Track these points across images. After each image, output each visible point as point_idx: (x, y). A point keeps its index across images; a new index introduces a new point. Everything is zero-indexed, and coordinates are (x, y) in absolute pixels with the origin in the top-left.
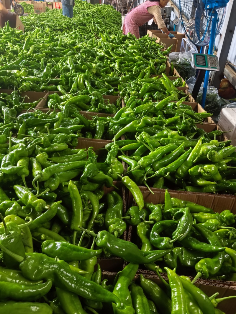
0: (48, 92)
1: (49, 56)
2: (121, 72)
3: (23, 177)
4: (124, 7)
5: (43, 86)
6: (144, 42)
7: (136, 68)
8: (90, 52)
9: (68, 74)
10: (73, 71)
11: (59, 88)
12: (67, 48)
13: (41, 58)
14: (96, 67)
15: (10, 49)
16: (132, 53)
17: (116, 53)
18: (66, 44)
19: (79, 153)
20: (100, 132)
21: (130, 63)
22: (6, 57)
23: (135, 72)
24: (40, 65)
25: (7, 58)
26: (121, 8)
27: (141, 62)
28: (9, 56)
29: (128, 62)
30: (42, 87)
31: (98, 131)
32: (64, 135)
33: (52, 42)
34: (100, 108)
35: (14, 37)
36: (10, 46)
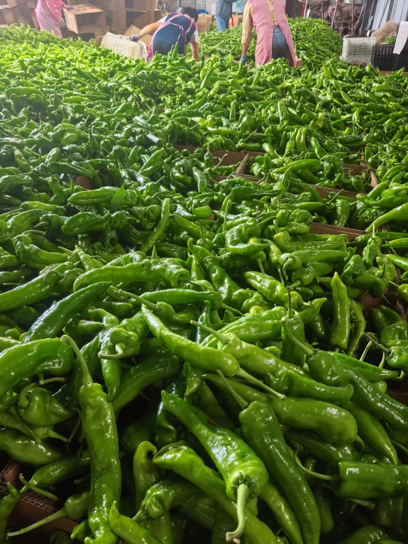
0: (248, 152)
1: (241, 98)
2: (363, 129)
3: (260, 261)
4: (344, 23)
5: (242, 143)
6: (397, 81)
7: (390, 122)
8: (308, 94)
9: (278, 127)
10: (285, 123)
11: (266, 147)
12: (268, 87)
13: (230, 102)
14: (324, 118)
15: (183, 86)
16: (381, 98)
17: (352, 97)
18: (265, 81)
19: (329, 239)
20: (343, 218)
21: (378, 114)
22: (176, 98)
23: (388, 130)
24: (229, 112)
25: (177, 100)
26: (339, 25)
27: (400, 112)
28: (181, 97)
29: (373, 113)
30: (240, 144)
31: (340, 216)
32: (305, 213)
33: (243, 77)
34: (339, 181)
35: (184, 69)
36: (181, 82)
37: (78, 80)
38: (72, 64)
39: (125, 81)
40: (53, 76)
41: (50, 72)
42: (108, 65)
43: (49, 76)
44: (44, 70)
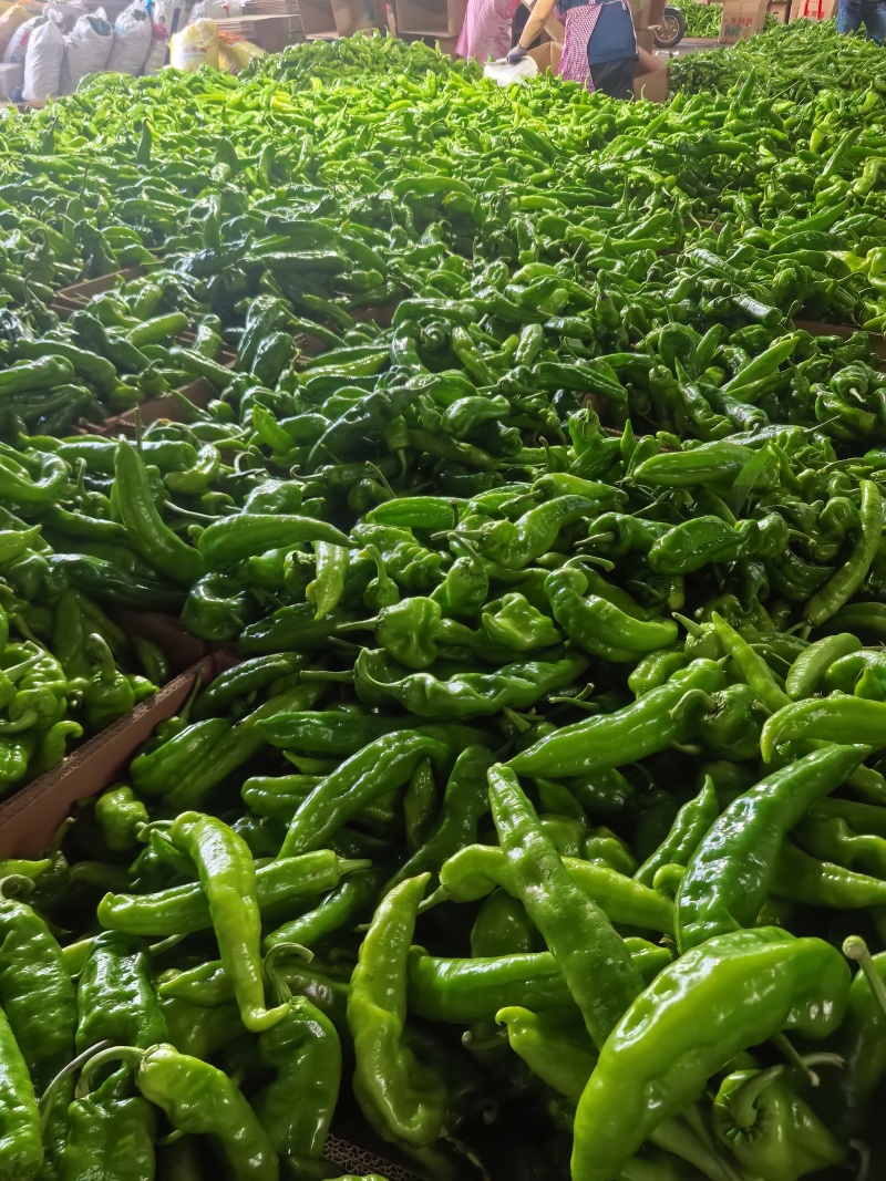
15: (778, 170)
22: (760, 199)
25: (763, 203)
28: (774, 198)
35: (768, 126)
36: (772, 159)
37: (528, 156)
38: (502, 117)
39: (637, 158)
40: (470, 148)
41: (464, 138)
42: (586, 121)
43: (463, 147)
44: (449, 133)
